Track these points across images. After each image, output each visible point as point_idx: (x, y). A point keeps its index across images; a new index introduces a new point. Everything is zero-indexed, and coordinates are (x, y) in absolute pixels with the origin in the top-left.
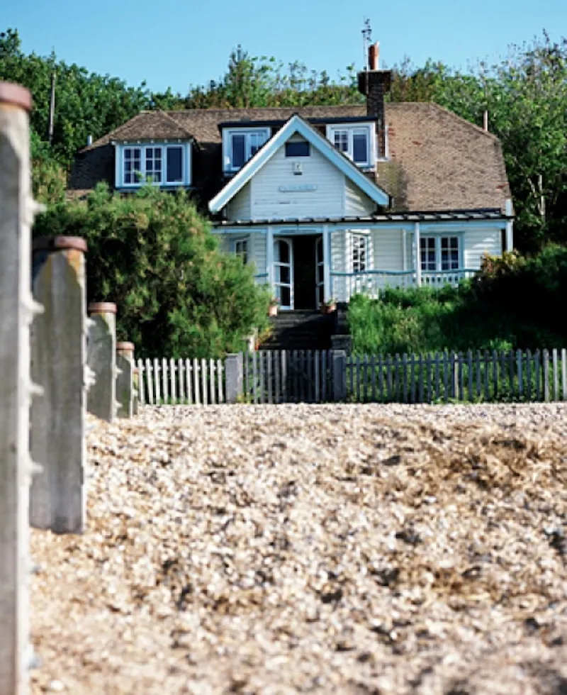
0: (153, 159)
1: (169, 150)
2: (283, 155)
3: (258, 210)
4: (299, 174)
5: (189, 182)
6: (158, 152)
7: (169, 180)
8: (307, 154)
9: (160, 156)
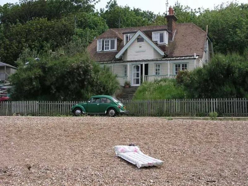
0: (107, 43)
1: (111, 40)
2: (137, 41)
3: (129, 57)
4: (141, 47)
5: (116, 50)
6: (108, 41)
7: (111, 49)
8: (143, 41)
9: (109, 43)
